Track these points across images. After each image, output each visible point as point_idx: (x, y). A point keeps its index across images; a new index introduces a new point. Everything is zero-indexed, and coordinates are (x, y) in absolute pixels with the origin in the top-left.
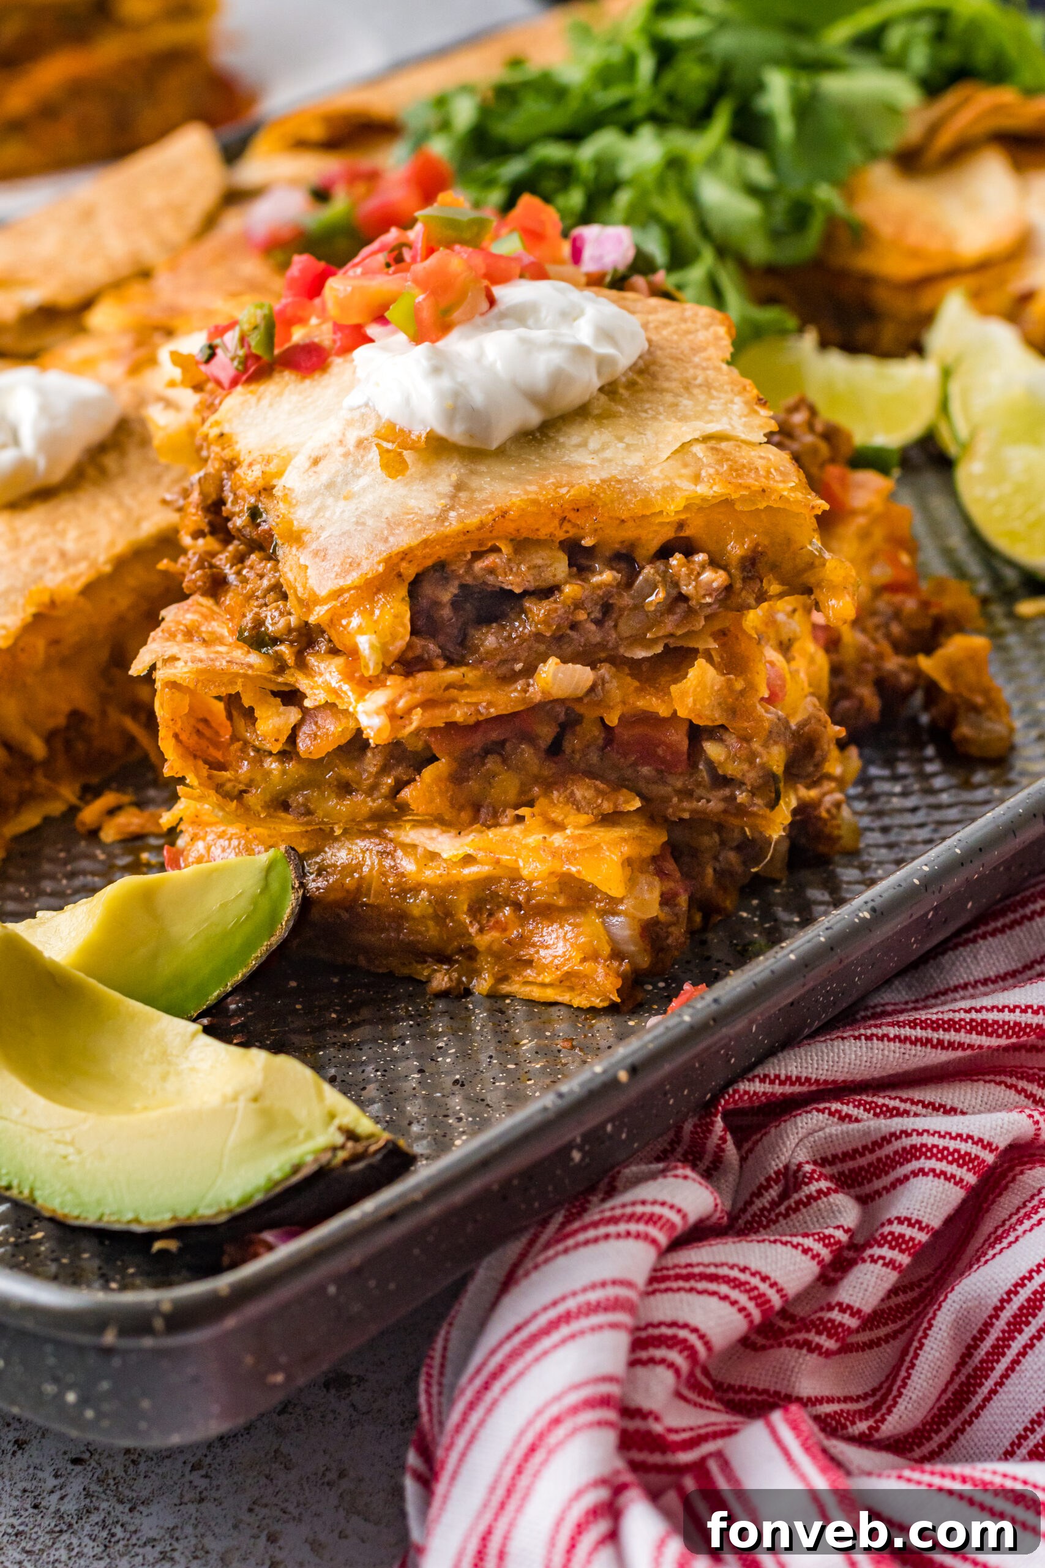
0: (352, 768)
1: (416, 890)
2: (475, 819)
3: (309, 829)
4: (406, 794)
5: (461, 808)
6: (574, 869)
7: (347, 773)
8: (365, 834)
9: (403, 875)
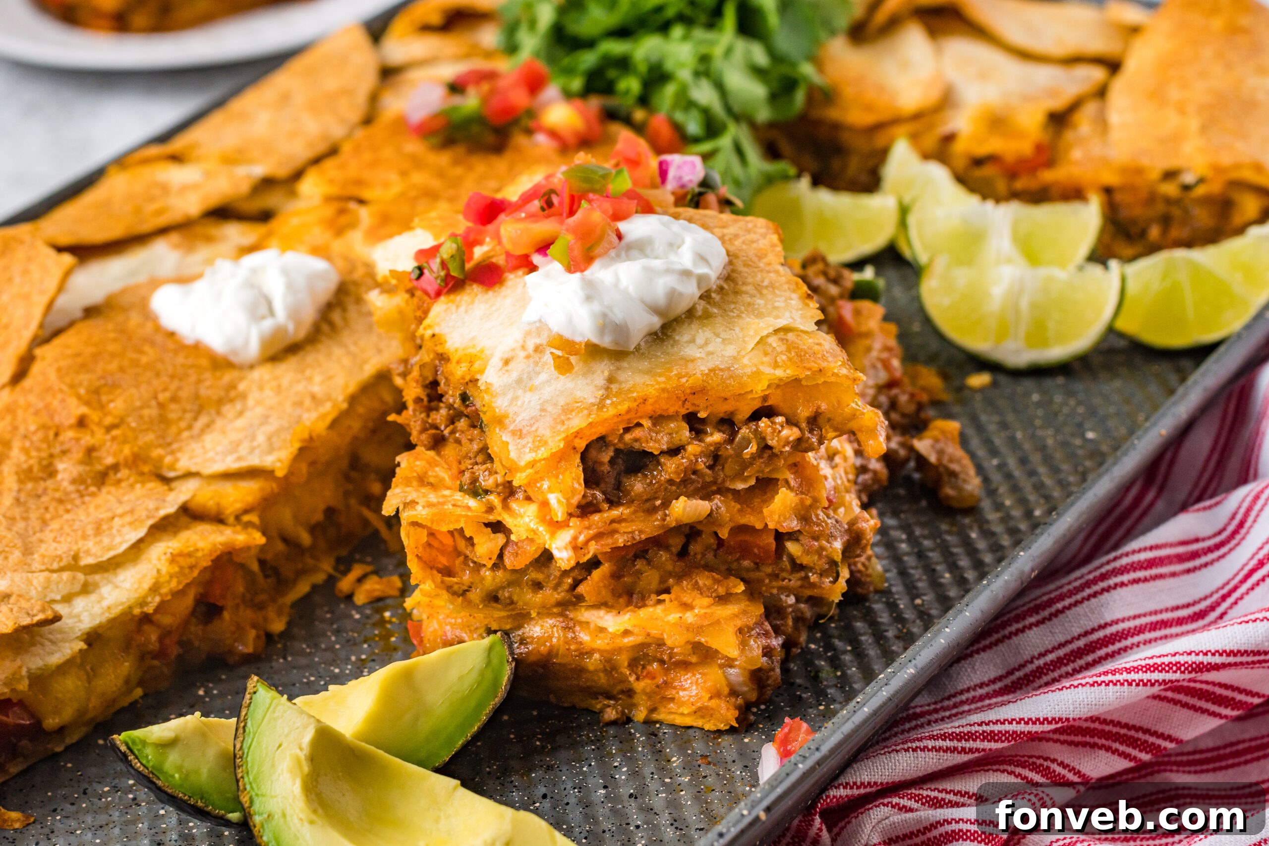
0: (542, 573)
1: (590, 653)
2: (629, 603)
3: (513, 613)
4: (582, 589)
5: (620, 596)
6: (703, 640)
7: (539, 576)
8: (551, 615)
9: (581, 643)
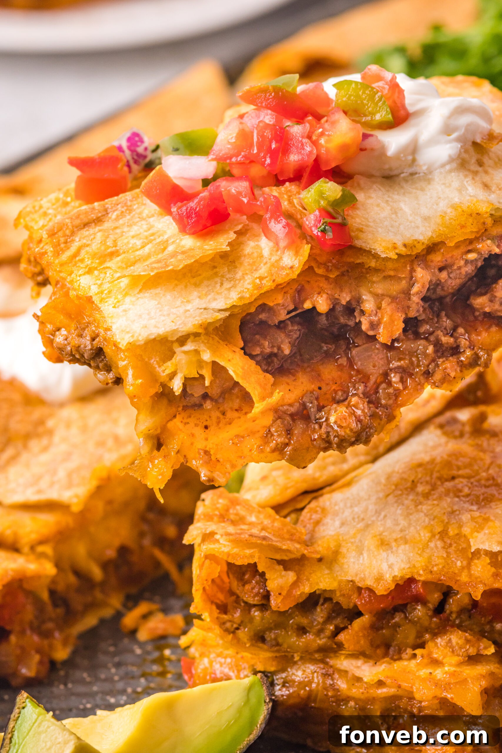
0: (307, 618)
1: (347, 700)
2: (386, 654)
3: (278, 655)
4: (342, 637)
5: (378, 647)
6: (449, 696)
7: (304, 621)
8: (314, 661)
9: (338, 690)
